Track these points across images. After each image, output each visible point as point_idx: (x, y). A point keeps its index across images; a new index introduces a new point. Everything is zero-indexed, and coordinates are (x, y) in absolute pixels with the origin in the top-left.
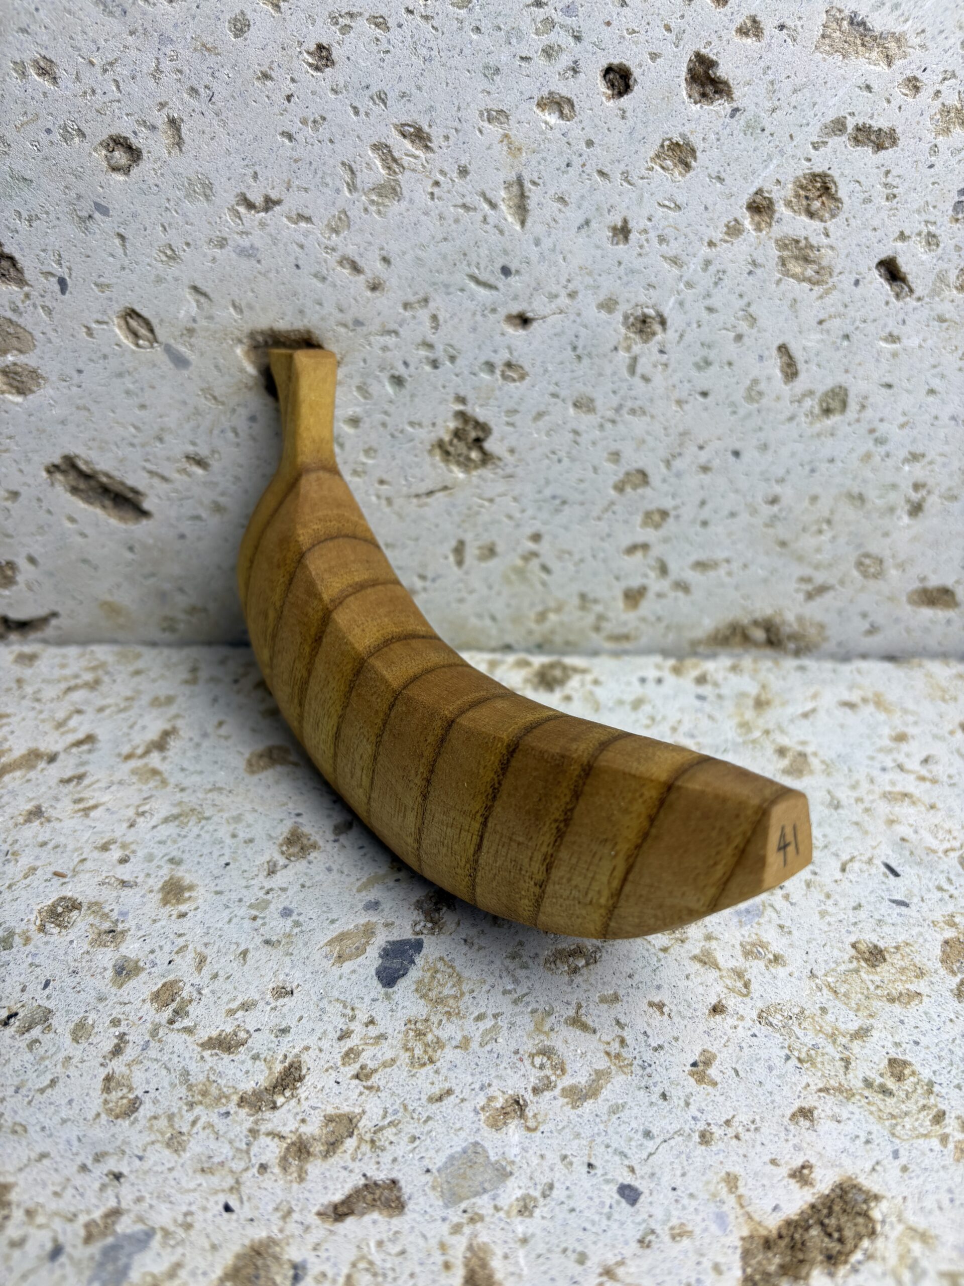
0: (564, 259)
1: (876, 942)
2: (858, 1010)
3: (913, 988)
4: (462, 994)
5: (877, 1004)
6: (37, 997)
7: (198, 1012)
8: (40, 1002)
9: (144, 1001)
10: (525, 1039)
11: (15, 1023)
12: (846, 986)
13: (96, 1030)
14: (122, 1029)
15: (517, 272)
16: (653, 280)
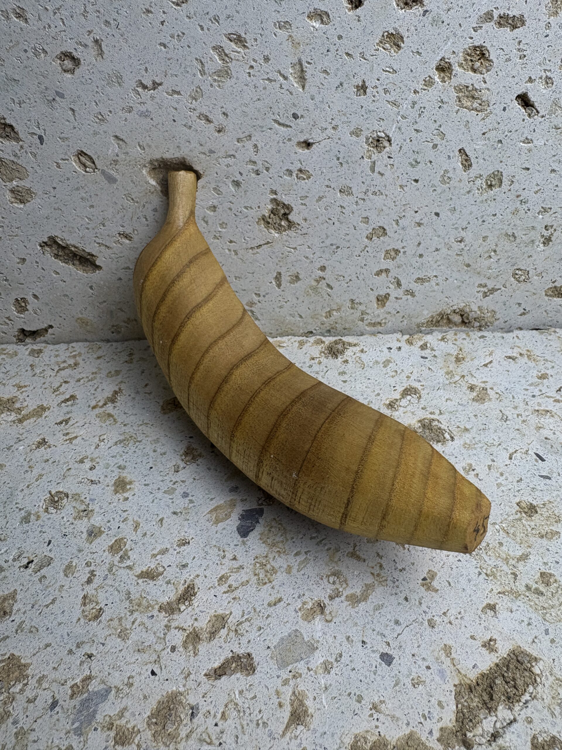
0: (329, 107)
1: (532, 502)
2: (521, 543)
3: (554, 528)
4: (287, 540)
5: (532, 539)
6: (44, 551)
7: (135, 556)
8: (45, 554)
9: (104, 551)
10: (324, 566)
11: (32, 566)
12: (513, 529)
13: (77, 569)
14: (92, 568)
15: (302, 116)
16: (382, 116)
